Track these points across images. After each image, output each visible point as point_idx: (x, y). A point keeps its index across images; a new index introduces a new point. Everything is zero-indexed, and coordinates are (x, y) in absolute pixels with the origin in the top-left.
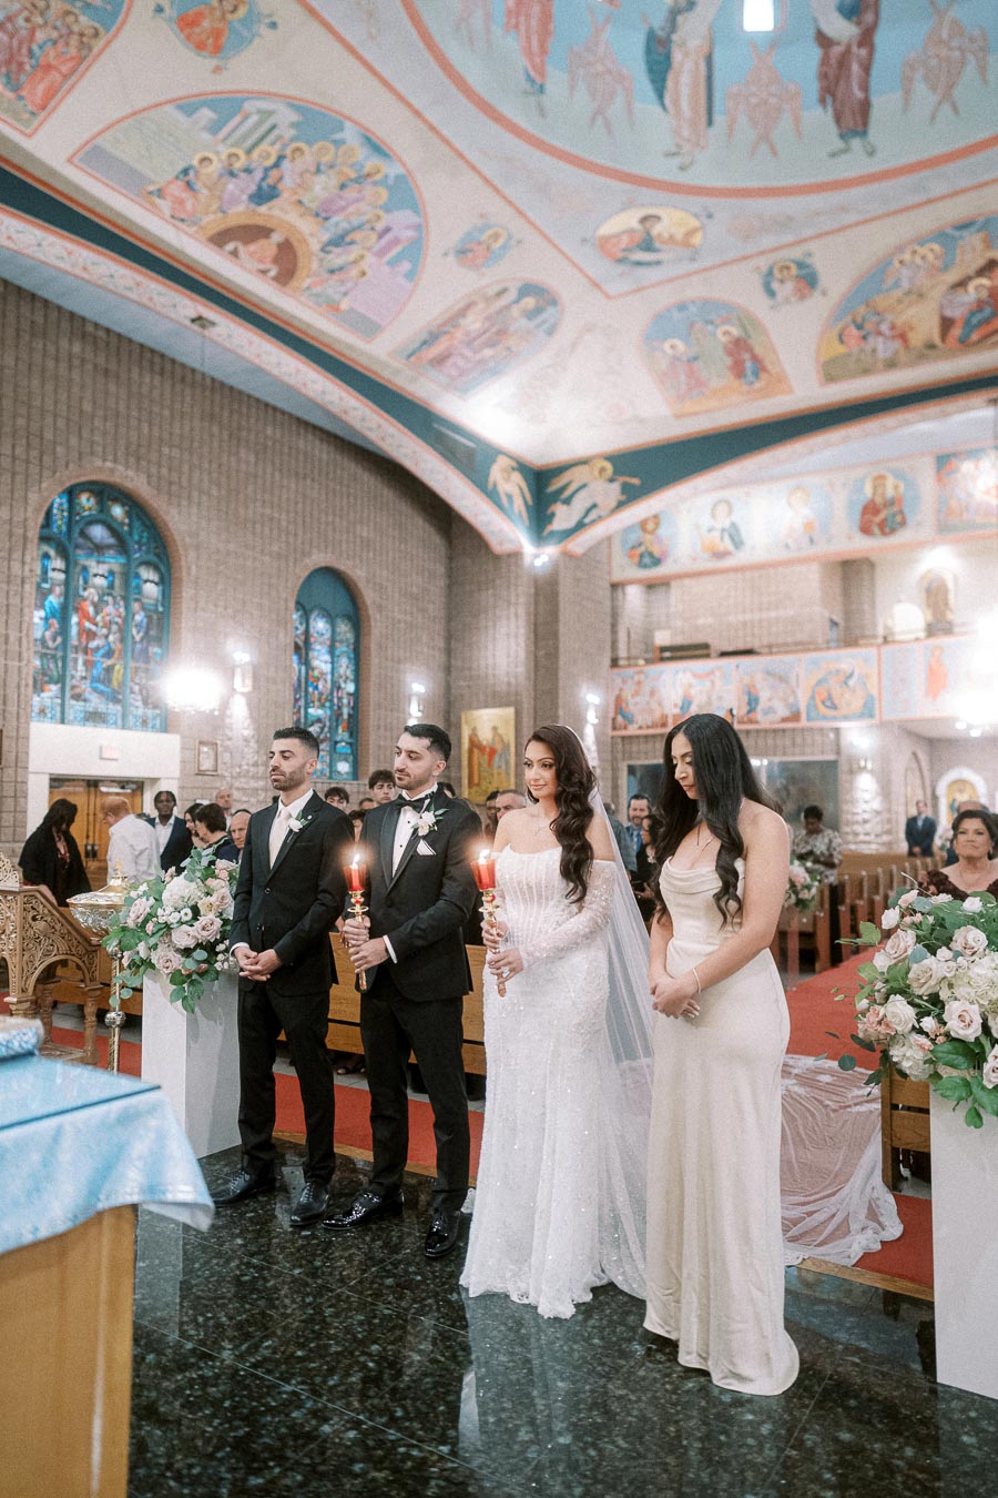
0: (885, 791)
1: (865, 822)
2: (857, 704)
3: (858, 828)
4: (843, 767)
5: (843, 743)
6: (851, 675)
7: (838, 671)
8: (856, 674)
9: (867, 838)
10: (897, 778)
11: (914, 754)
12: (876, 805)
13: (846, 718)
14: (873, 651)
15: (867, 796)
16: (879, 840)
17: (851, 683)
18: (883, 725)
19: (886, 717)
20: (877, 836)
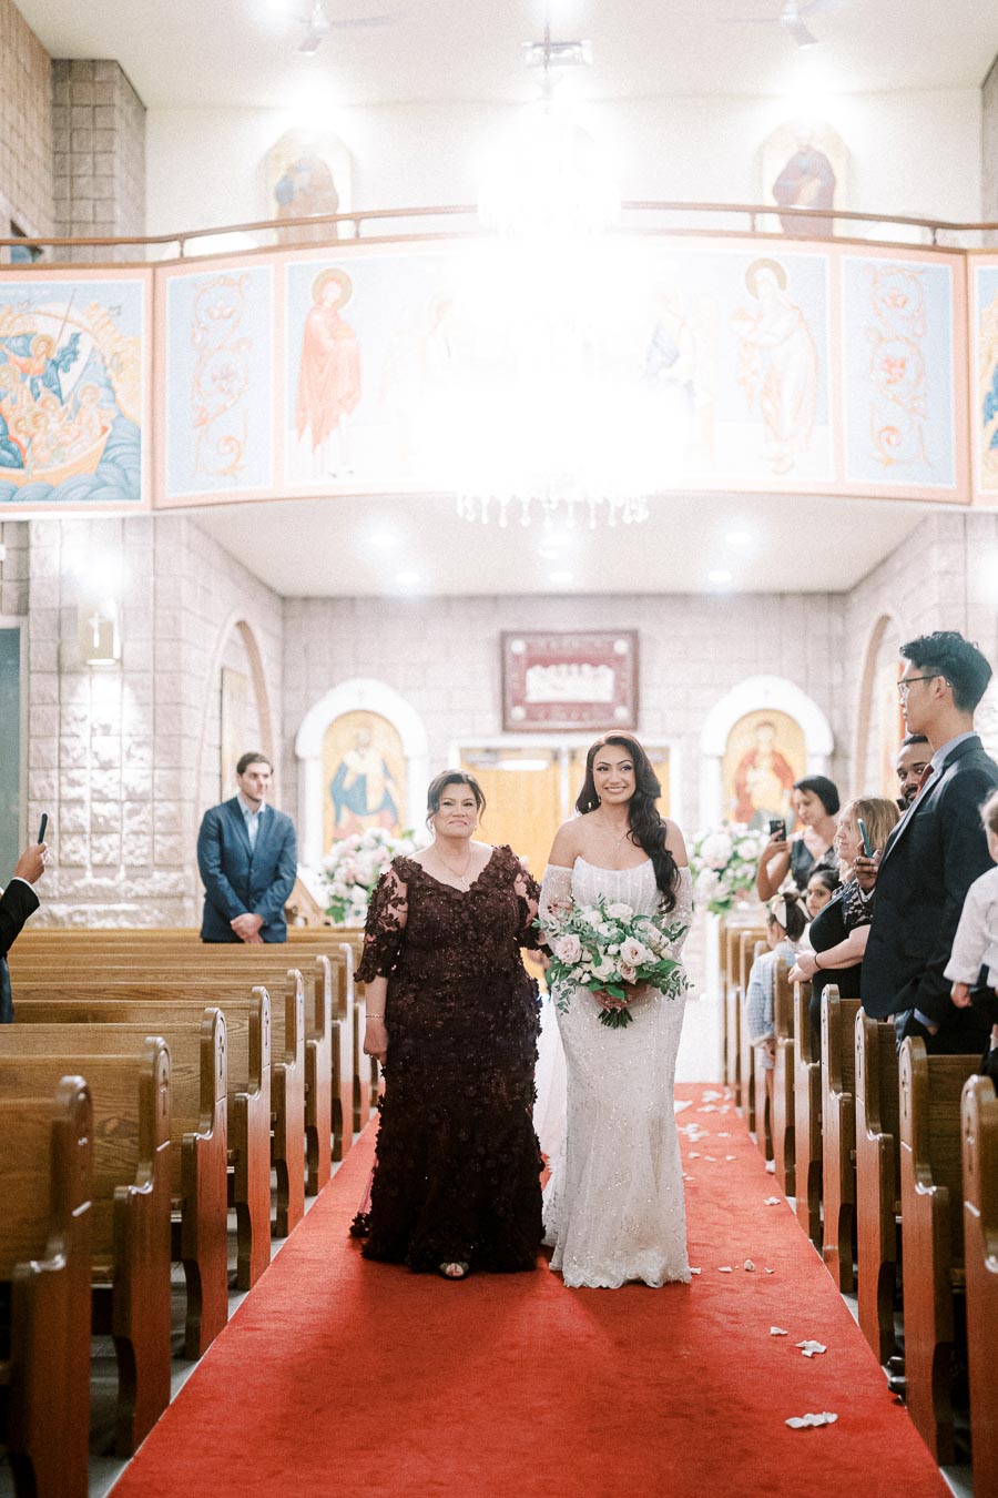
0: (164, 735)
1: (100, 829)
2: (83, 448)
3: (77, 849)
4: (36, 650)
5: (35, 570)
6: (71, 353)
7: (26, 337)
8: (84, 347)
9: (106, 882)
10: (198, 693)
11: (241, 625)
12: (136, 774)
13: (47, 494)
14: (141, 279)
15: (108, 748)
16: (139, 888)
17: (67, 381)
18: (159, 520)
19: (169, 495)
20: (135, 872)
